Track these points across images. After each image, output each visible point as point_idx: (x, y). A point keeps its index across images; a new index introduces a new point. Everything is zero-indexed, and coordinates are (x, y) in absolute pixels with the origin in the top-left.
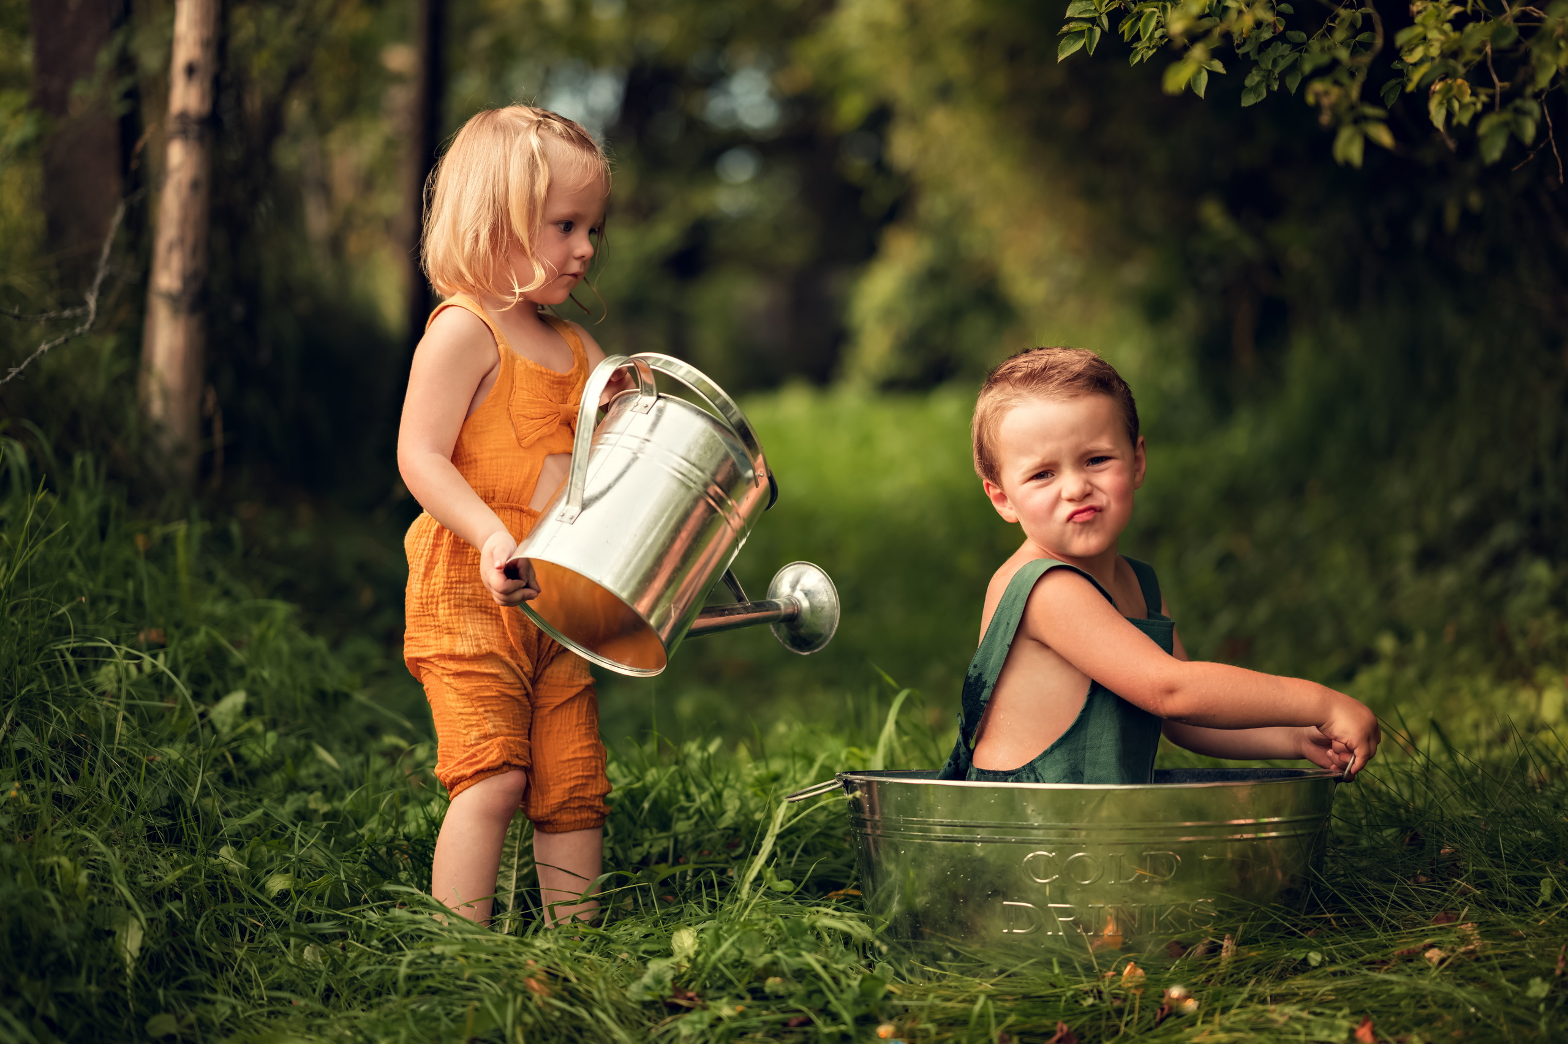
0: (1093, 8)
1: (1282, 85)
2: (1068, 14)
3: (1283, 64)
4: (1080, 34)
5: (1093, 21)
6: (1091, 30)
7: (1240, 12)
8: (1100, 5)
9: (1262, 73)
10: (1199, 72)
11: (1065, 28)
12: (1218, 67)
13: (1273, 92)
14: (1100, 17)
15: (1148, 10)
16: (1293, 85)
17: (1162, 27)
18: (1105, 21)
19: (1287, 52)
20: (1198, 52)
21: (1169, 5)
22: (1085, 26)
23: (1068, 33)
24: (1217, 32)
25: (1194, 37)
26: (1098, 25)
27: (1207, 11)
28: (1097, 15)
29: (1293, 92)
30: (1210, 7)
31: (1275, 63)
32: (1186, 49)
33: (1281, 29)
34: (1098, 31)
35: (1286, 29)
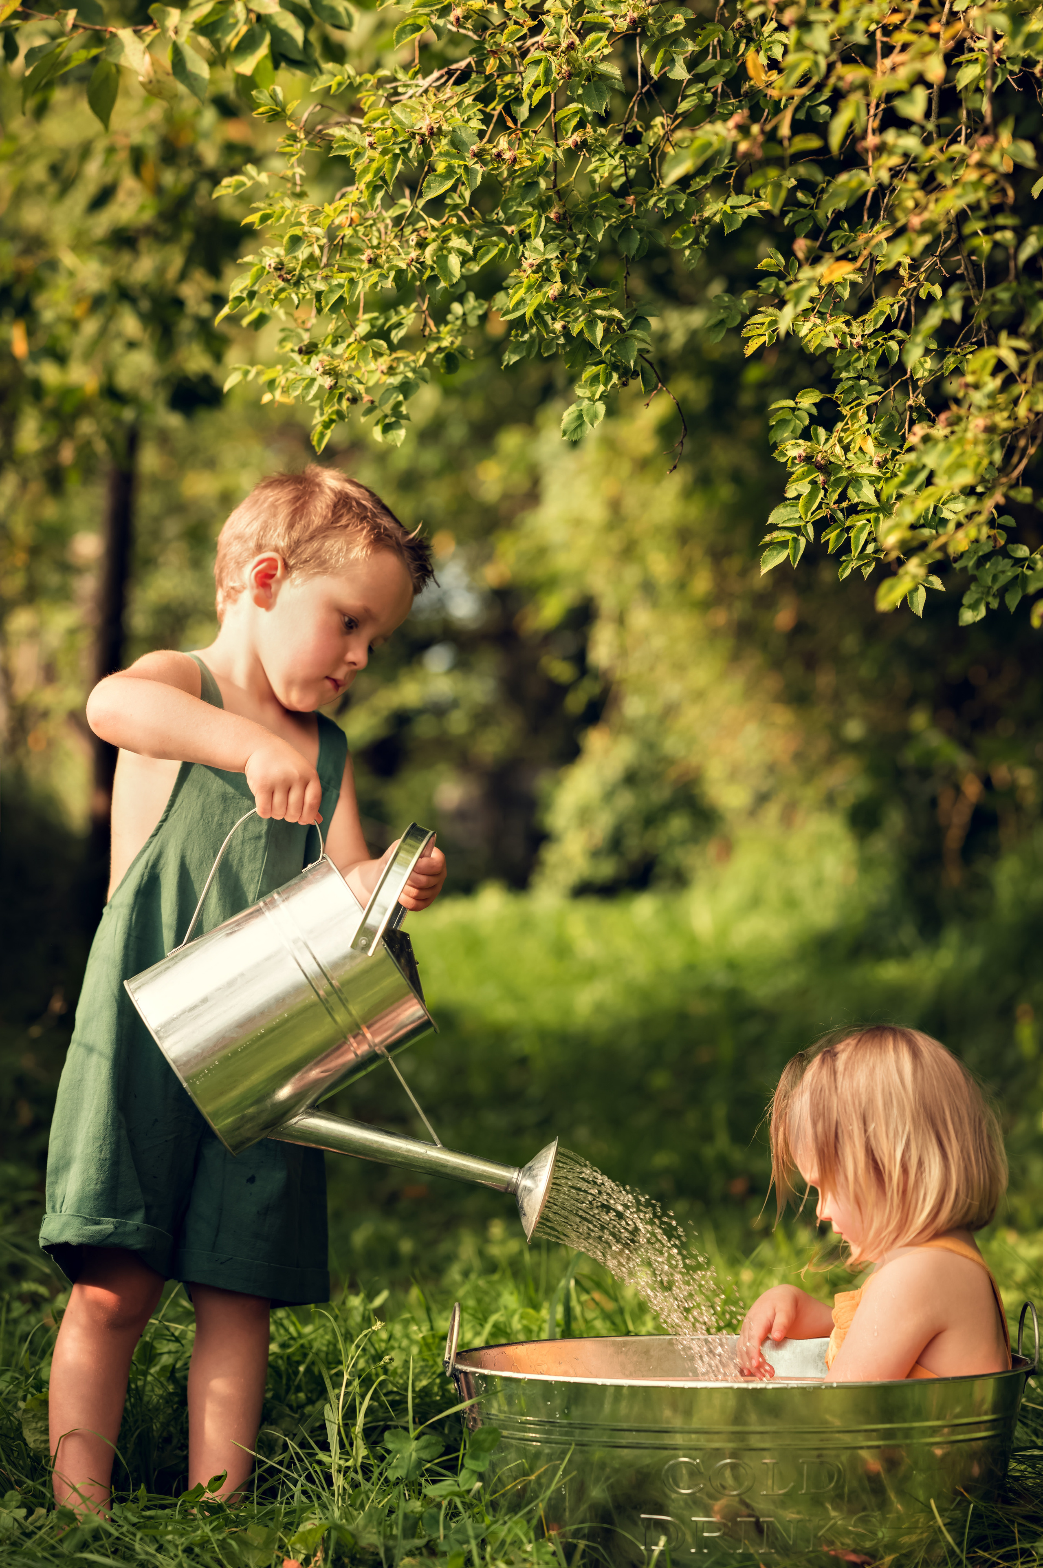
0: (797, 516)
1: (1002, 603)
2: (771, 520)
3: (1003, 580)
4: (784, 544)
5: (797, 530)
6: (795, 540)
7: (959, 525)
8: (806, 514)
9: (980, 589)
10: (916, 589)
11: (767, 538)
12: (937, 583)
13: (993, 610)
14: (805, 526)
15: (859, 524)
16: (1013, 602)
17: (875, 540)
18: (810, 530)
19: (1008, 568)
20: (914, 567)
21: (881, 516)
22: (789, 536)
23: (771, 543)
24: (934, 545)
25: (909, 549)
26: (803, 535)
27: (922, 521)
28: (802, 523)
29: (1012, 610)
30: (925, 517)
31: (995, 578)
32: (900, 562)
33: (1002, 542)
34: (803, 541)
35: (1007, 543)
